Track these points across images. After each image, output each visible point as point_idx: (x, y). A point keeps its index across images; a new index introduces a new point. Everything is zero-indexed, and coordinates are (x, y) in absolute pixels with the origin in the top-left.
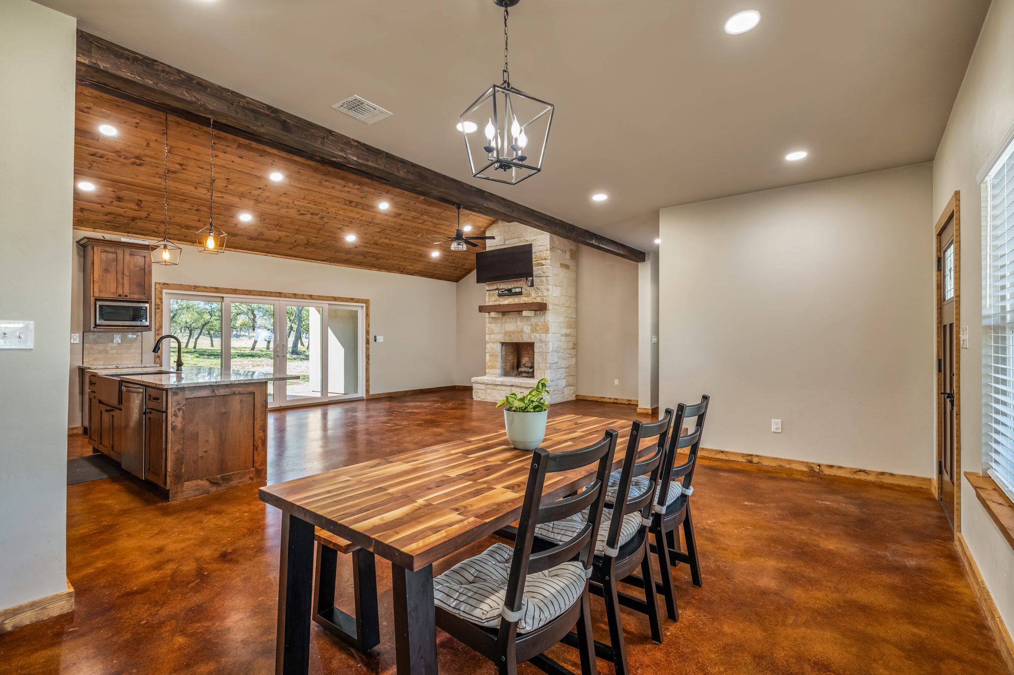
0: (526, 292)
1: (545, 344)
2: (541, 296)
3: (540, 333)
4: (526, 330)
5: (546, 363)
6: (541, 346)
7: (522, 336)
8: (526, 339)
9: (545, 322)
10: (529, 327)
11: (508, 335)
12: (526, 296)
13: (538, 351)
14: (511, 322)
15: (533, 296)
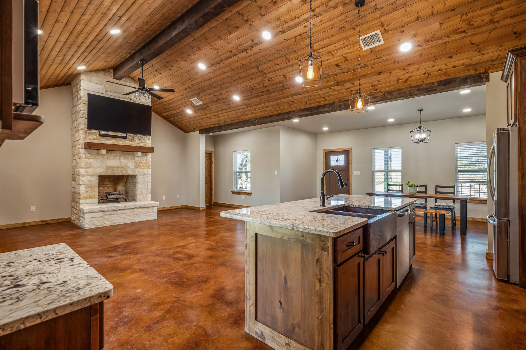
0: (130, 138)
1: (147, 176)
2: (143, 143)
3: (143, 169)
4: (131, 166)
5: (148, 189)
6: (144, 178)
7: (127, 171)
8: (130, 173)
9: (147, 161)
10: (134, 164)
11: (110, 170)
12: (129, 141)
13: (141, 181)
14: (114, 159)
15: (137, 141)
